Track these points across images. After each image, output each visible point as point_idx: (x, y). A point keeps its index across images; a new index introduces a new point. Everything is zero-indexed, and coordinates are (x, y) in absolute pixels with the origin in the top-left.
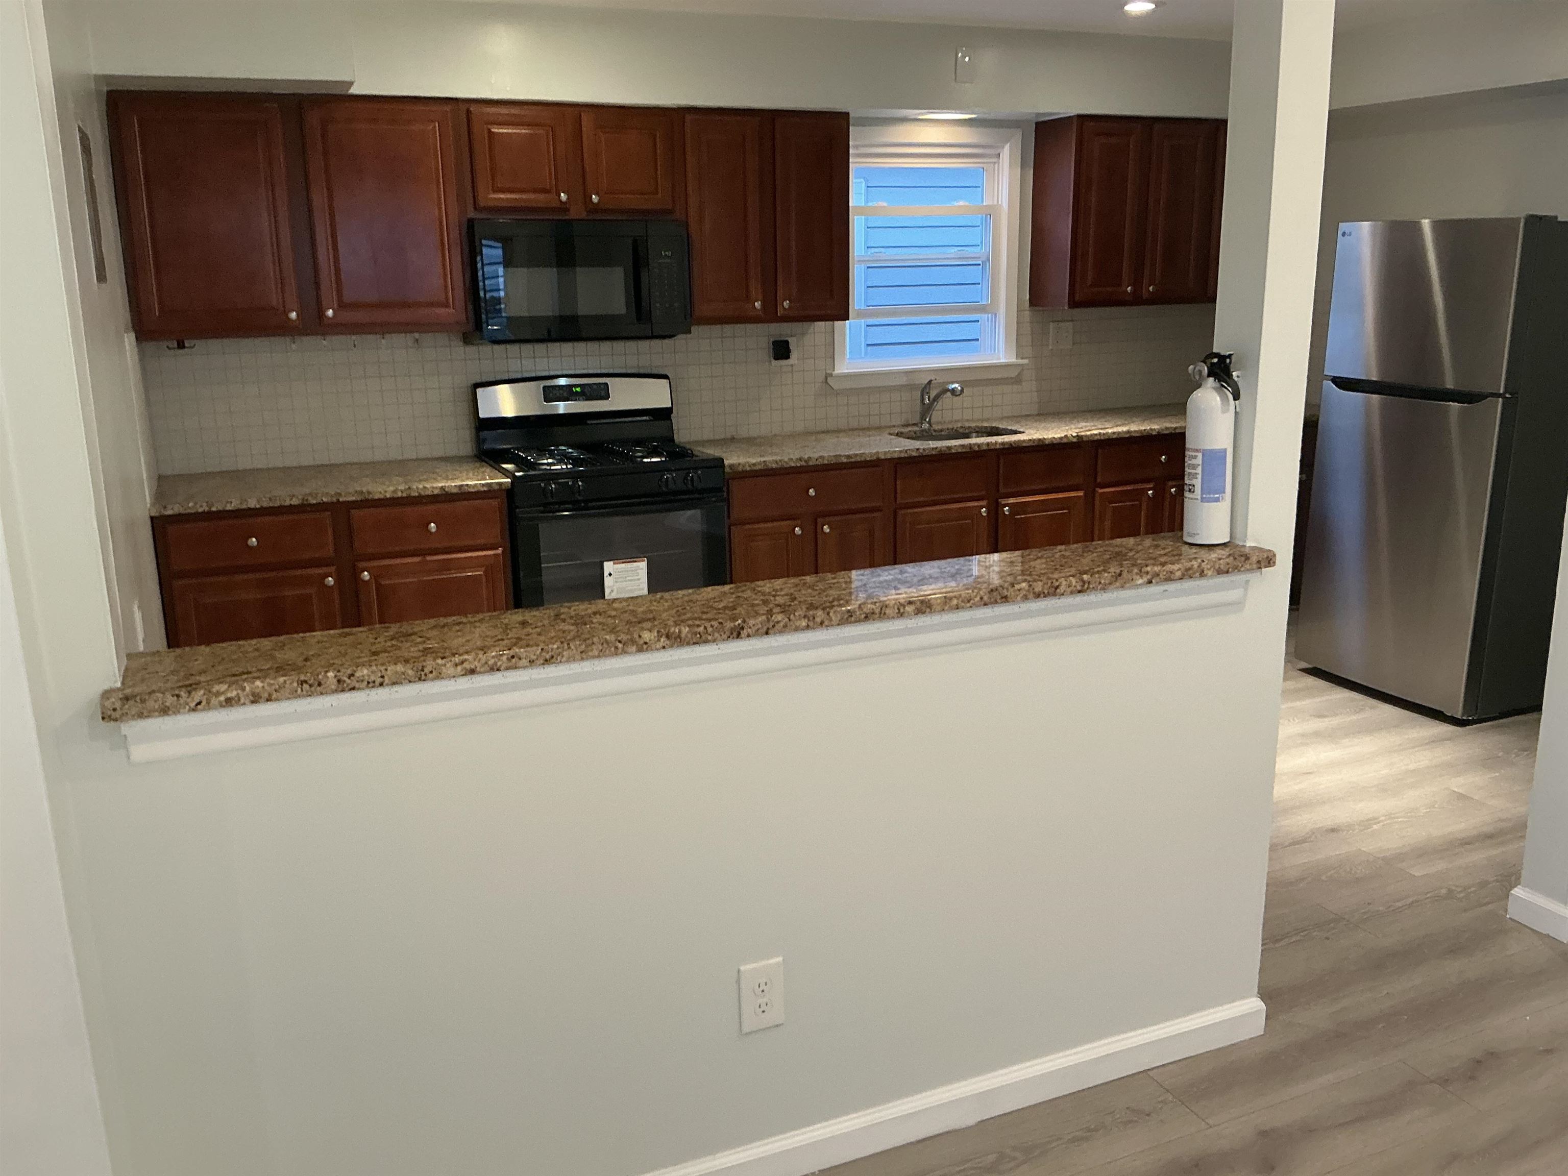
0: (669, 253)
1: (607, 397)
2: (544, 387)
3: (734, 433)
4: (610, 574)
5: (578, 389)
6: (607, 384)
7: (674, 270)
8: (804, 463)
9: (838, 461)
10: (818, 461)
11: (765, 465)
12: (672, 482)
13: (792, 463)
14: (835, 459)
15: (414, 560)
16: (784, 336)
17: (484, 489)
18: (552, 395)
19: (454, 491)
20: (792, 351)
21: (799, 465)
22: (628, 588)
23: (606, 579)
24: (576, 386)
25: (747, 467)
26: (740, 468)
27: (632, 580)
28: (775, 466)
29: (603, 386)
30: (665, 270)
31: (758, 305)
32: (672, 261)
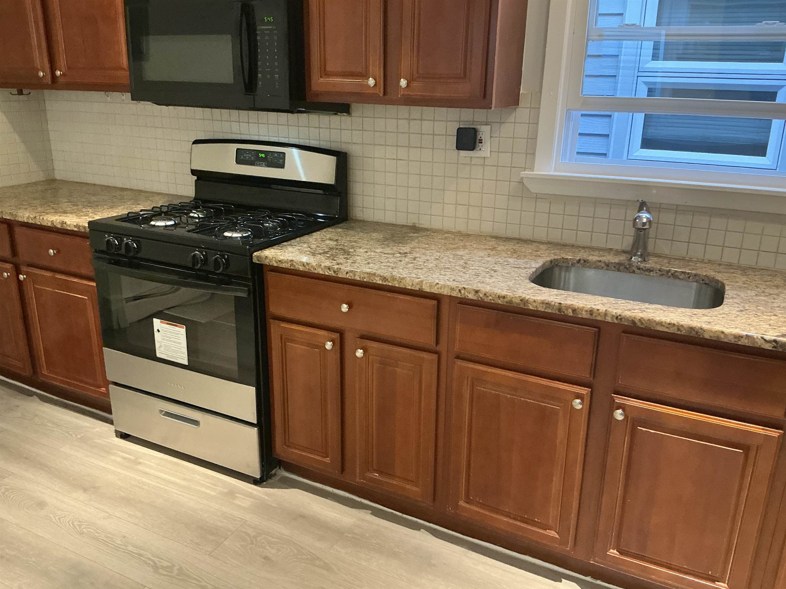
0: (271, 19)
1: (282, 166)
2: (238, 149)
3: (417, 222)
4: (158, 331)
5: (263, 155)
6: (284, 154)
7: (275, 38)
8: (332, 272)
9: (371, 281)
10: (348, 275)
11: (292, 265)
12: (202, 260)
13: (320, 269)
14: (369, 277)
15: (48, 274)
16: (473, 124)
17: (76, 229)
18: (242, 157)
19: (59, 226)
20: (485, 142)
21: (327, 274)
22: (172, 348)
23: (156, 334)
24: (262, 152)
25: (274, 263)
26: (267, 262)
27: (174, 342)
28: (301, 268)
29: (282, 155)
30: (267, 38)
31: (371, 82)
32: (275, 27)
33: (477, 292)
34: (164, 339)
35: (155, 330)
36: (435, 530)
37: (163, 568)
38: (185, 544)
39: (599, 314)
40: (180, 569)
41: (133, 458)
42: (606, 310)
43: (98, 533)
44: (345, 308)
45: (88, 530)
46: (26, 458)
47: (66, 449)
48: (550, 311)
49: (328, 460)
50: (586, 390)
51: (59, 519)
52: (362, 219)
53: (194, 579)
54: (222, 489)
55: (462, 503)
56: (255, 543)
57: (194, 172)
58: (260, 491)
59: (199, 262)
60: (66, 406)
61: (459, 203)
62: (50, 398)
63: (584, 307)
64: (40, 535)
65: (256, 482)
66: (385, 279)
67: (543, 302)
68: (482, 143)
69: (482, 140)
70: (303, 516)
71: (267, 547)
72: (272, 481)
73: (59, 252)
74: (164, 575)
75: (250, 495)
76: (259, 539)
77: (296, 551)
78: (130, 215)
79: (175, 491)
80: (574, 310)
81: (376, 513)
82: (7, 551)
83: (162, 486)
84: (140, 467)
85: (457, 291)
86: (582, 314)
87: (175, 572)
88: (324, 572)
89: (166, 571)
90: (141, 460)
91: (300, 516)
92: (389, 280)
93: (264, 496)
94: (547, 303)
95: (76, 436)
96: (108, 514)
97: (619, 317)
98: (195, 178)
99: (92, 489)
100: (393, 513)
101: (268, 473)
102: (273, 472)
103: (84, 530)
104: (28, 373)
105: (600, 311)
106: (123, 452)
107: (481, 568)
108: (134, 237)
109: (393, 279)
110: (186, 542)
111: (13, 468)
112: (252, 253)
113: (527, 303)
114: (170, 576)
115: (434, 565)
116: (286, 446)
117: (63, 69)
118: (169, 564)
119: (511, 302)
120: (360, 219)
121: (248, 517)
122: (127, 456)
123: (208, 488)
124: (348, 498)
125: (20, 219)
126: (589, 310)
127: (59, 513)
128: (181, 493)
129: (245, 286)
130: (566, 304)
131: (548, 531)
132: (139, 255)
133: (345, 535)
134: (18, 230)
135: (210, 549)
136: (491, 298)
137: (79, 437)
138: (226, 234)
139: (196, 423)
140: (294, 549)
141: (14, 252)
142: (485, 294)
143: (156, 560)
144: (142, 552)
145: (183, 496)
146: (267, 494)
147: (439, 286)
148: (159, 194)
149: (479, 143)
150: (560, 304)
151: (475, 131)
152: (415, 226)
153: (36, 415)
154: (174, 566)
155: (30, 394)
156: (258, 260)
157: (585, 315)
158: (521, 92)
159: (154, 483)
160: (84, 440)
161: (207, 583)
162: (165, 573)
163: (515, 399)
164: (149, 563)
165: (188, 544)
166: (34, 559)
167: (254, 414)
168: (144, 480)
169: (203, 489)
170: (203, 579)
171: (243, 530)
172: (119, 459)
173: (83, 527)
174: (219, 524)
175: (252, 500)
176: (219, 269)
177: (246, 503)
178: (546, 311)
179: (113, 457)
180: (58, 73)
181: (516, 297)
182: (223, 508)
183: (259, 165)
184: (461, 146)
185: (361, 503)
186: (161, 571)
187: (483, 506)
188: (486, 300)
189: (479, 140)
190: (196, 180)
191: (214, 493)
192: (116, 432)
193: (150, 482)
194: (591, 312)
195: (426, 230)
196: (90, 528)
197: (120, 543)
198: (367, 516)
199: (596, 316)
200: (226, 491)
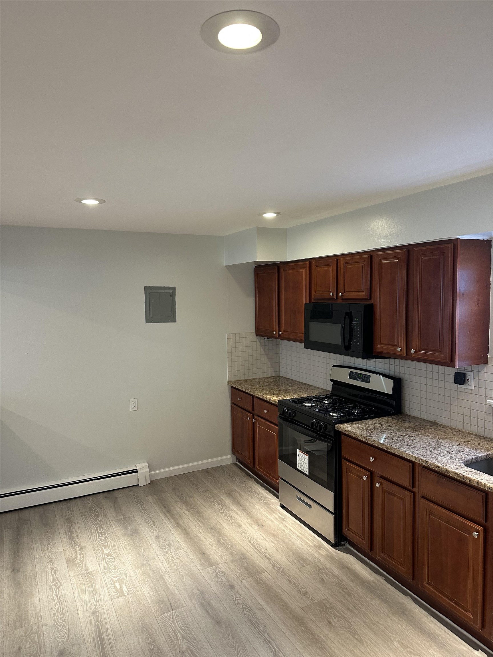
0: (358, 319)
1: (368, 382)
2: (351, 371)
5: (361, 376)
7: (358, 327)
8: (366, 440)
9: (382, 448)
10: (372, 443)
11: (350, 433)
12: (316, 425)
13: (361, 438)
14: (381, 445)
15: (264, 421)
16: (464, 371)
17: (274, 403)
18: (352, 375)
19: (269, 400)
20: (470, 381)
21: (364, 440)
22: (303, 465)
23: (298, 456)
24: (361, 374)
25: (343, 431)
26: (340, 430)
27: (304, 462)
28: (354, 436)
29: (369, 377)
30: (355, 327)
31: (399, 349)
32: (358, 323)
33: (427, 462)
34: (300, 460)
35: (298, 455)
36: (416, 599)
37: (277, 567)
38: (290, 561)
39: (482, 485)
40: (283, 570)
41: (283, 518)
42: (485, 483)
43: (257, 544)
44: (371, 459)
45: (254, 542)
46: (241, 505)
47: (257, 506)
48: (459, 479)
49: (365, 542)
50: (481, 528)
51: (244, 534)
52: (409, 414)
53: (287, 576)
54: (316, 544)
55: (425, 584)
56: (320, 571)
57: (332, 380)
58: (333, 550)
59: (315, 425)
60: (264, 487)
61: (459, 413)
62: (259, 481)
63: (474, 479)
64: (235, 538)
65: (333, 546)
66: (387, 447)
67: (456, 473)
68: (469, 381)
69: (469, 380)
70: (348, 568)
71: (325, 575)
72: (341, 548)
73: (268, 411)
74: (276, 570)
75: (327, 551)
76: (322, 570)
77: (337, 582)
78: (296, 399)
79: (295, 537)
80: (470, 481)
81: (387, 580)
82: (221, 540)
83: (290, 534)
84: (284, 523)
85: (418, 460)
86: (474, 483)
87: (281, 570)
88: (346, 596)
89: (277, 569)
90: (286, 520)
91: (347, 568)
92: (389, 448)
93: (334, 553)
94: (457, 474)
95: (263, 501)
96: (263, 538)
97: (491, 488)
98: (333, 383)
99: (261, 526)
100: (397, 583)
101: (339, 543)
102: (342, 543)
103: (252, 542)
104: (251, 466)
105: (482, 483)
106: (280, 514)
107: (432, 626)
108: (293, 410)
109: (391, 448)
110: (290, 560)
111: (234, 508)
112: (335, 425)
113: (449, 472)
114: (278, 571)
115: (405, 614)
116: (347, 529)
117: (282, 331)
118: (280, 567)
119: (441, 470)
120: (408, 414)
121: (322, 559)
122: (280, 516)
123: (310, 541)
124: (376, 568)
125: (256, 395)
126: (477, 482)
127: (245, 531)
128: (297, 539)
129: (331, 440)
130: (467, 476)
131: (467, 612)
132: (294, 418)
133: (365, 584)
134: (255, 399)
135: (299, 567)
136: (433, 466)
137: (264, 502)
138: (331, 414)
139: (310, 506)
140: (337, 580)
141: (253, 409)
142: (430, 464)
143: (275, 563)
144: (271, 558)
145: (297, 541)
146: (336, 553)
147: (410, 456)
148: (318, 388)
149: (468, 381)
150: (464, 476)
151: (464, 375)
152: (436, 422)
153: (251, 488)
154: (281, 568)
155: (252, 477)
156: (337, 429)
157: (475, 484)
158: (489, 356)
159: (287, 531)
160: (266, 504)
161: (292, 580)
162: (276, 569)
163: (448, 526)
164: (272, 563)
165: (291, 561)
166: (230, 546)
167: (333, 507)
168: (284, 528)
169: (307, 541)
170: (291, 578)
171: (317, 564)
172: (277, 517)
173: (252, 540)
174: (308, 558)
175: (327, 553)
176: (321, 430)
177: (323, 553)
178: (457, 478)
179: (275, 515)
180: (280, 333)
181: (444, 468)
182: (313, 552)
183: (359, 380)
184: (456, 382)
185: (381, 573)
186: (275, 568)
187: (436, 588)
188: (430, 467)
189: (468, 379)
190: (332, 384)
191: (311, 544)
192: (280, 504)
193: (286, 530)
194: (478, 482)
195: (440, 425)
196: (254, 541)
197: (264, 551)
198: (382, 580)
199: (480, 486)
200: (317, 545)
